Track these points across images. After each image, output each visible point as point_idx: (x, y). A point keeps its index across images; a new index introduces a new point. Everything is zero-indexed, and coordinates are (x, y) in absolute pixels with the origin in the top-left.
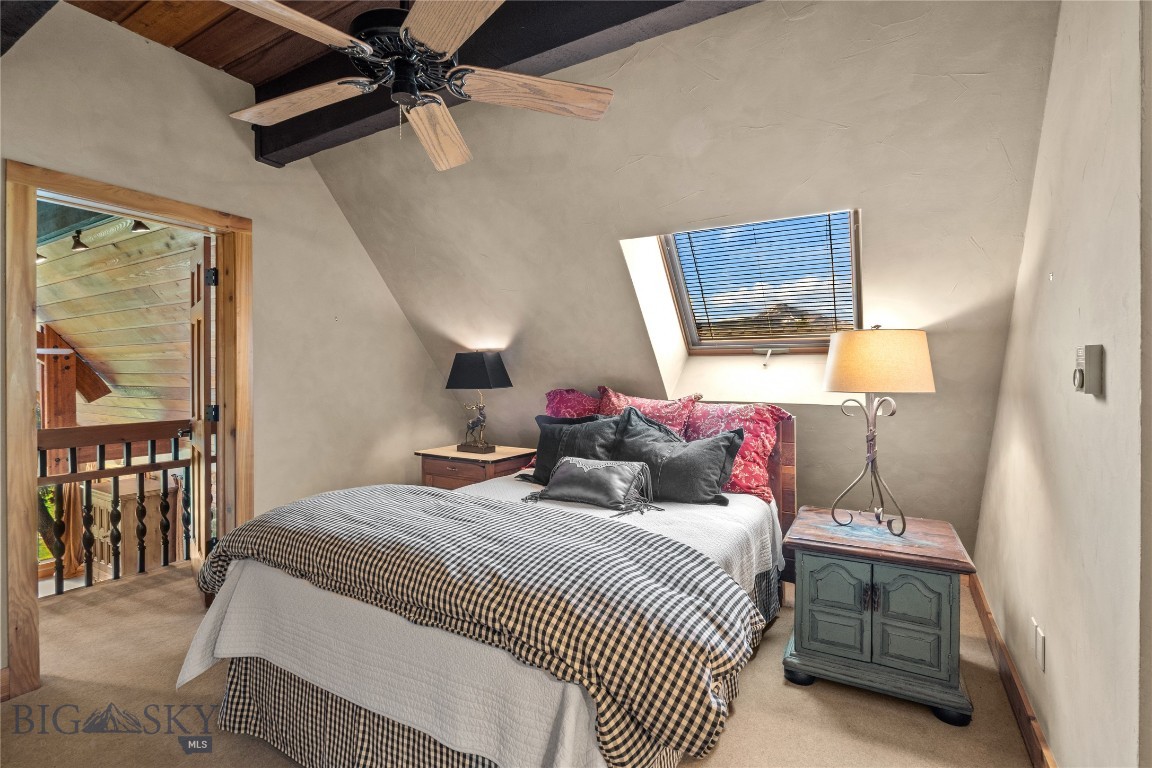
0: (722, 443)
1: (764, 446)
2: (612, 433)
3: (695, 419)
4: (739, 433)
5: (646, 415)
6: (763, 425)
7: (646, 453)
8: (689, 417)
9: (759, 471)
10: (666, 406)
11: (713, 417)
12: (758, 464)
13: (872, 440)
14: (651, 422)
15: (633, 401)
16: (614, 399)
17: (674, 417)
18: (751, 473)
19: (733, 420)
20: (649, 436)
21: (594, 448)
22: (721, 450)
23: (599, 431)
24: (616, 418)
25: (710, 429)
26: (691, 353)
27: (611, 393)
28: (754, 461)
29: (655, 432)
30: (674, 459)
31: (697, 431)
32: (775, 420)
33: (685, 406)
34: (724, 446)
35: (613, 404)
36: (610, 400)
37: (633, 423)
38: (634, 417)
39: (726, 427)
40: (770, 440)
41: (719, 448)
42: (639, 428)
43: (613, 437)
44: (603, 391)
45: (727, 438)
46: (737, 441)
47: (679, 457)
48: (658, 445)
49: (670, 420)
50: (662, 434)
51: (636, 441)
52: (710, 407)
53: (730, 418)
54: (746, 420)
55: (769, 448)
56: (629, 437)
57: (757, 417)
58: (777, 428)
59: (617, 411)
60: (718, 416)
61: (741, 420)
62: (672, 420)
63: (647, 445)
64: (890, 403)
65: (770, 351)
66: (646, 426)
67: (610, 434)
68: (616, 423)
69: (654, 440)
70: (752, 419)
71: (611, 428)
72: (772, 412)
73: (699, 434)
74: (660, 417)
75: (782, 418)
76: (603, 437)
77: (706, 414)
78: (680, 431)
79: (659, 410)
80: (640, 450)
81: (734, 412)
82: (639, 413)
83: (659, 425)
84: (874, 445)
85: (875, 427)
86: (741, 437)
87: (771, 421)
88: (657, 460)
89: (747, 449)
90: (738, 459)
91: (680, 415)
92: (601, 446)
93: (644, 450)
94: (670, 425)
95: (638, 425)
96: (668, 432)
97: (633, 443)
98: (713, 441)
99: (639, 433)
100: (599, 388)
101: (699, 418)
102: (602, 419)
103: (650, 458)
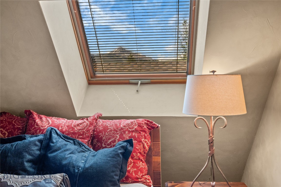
0: (120, 151)
1: (144, 147)
2: (38, 150)
3: (98, 133)
4: (130, 142)
5: (63, 133)
6: (143, 133)
7: (65, 165)
8: (94, 131)
9: (142, 165)
10: (78, 125)
11: (111, 131)
12: (142, 160)
13: (212, 143)
14: (68, 138)
15: (53, 122)
16: (38, 121)
17: (84, 132)
18: (137, 167)
19: (125, 132)
20: (67, 150)
21: (22, 164)
22: (119, 156)
23: (26, 149)
24: (41, 137)
25: (109, 139)
26: (90, 83)
27: (35, 115)
28: (139, 159)
29: (71, 146)
30: (87, 169)
31: (100, 140)
32: (149, 129)
33: (91, 124)
34: (121, 153)
35: (37, 125)
36: (35, 121)
37: (54, 141)
38: (54, 135)
39: (120, 138)
40: (147, 142)
41: (118, 155)
42: (58, 145)
43: (38, 152)
44: (28, 114)
45: (123, 147)
46: (130, 148)
47: (91, 167)
48: (74, 157)
49: (81, 135)
50: (76, 147)
51: (57, 155)
52: (108, 123)
53: (122, 131)
54: (133, 131)
55: (147, 148)
56: (52, 153)
57: (139, 129)
58: (150, 134)
59: (41, 130)
60: (115, 130)
61: (129, 132)
62: (82, 135)
63: (66, 158)
64: (223, 120)
65: (140, 82)
66: (65, 142)
67: (36, 151)
68: (40, 141)
69: (70, 153)
70: (136, 131)
71: (36, 145)
72: (147, 124)
73: (102, 143)
74: (74, 133)
75: (153, 128)
76: (30, 154)
77: (105, 128)
78: (88, 142)
79: (73, 128)
80: (60, 163)
81: (125, 126)
82: (58, 131)
83: (73, 140)
84: (213, 146)
85: (213, 134)
86: (132, 145)
87: (147, 130)
88: (74, 170)
89: (135, 152)
90: (130, 160)
91: (88, 130)
92: (29, 161)
93: (64, 162)
94: (81, 138)
95: (57, 141)
96: (80, 145)
97: (55, 157)
98: (114, 151)
99: (59, 149)
100: (26, 112)
101: (101, 131)
102: (29, 139)
103: (69, 170)
